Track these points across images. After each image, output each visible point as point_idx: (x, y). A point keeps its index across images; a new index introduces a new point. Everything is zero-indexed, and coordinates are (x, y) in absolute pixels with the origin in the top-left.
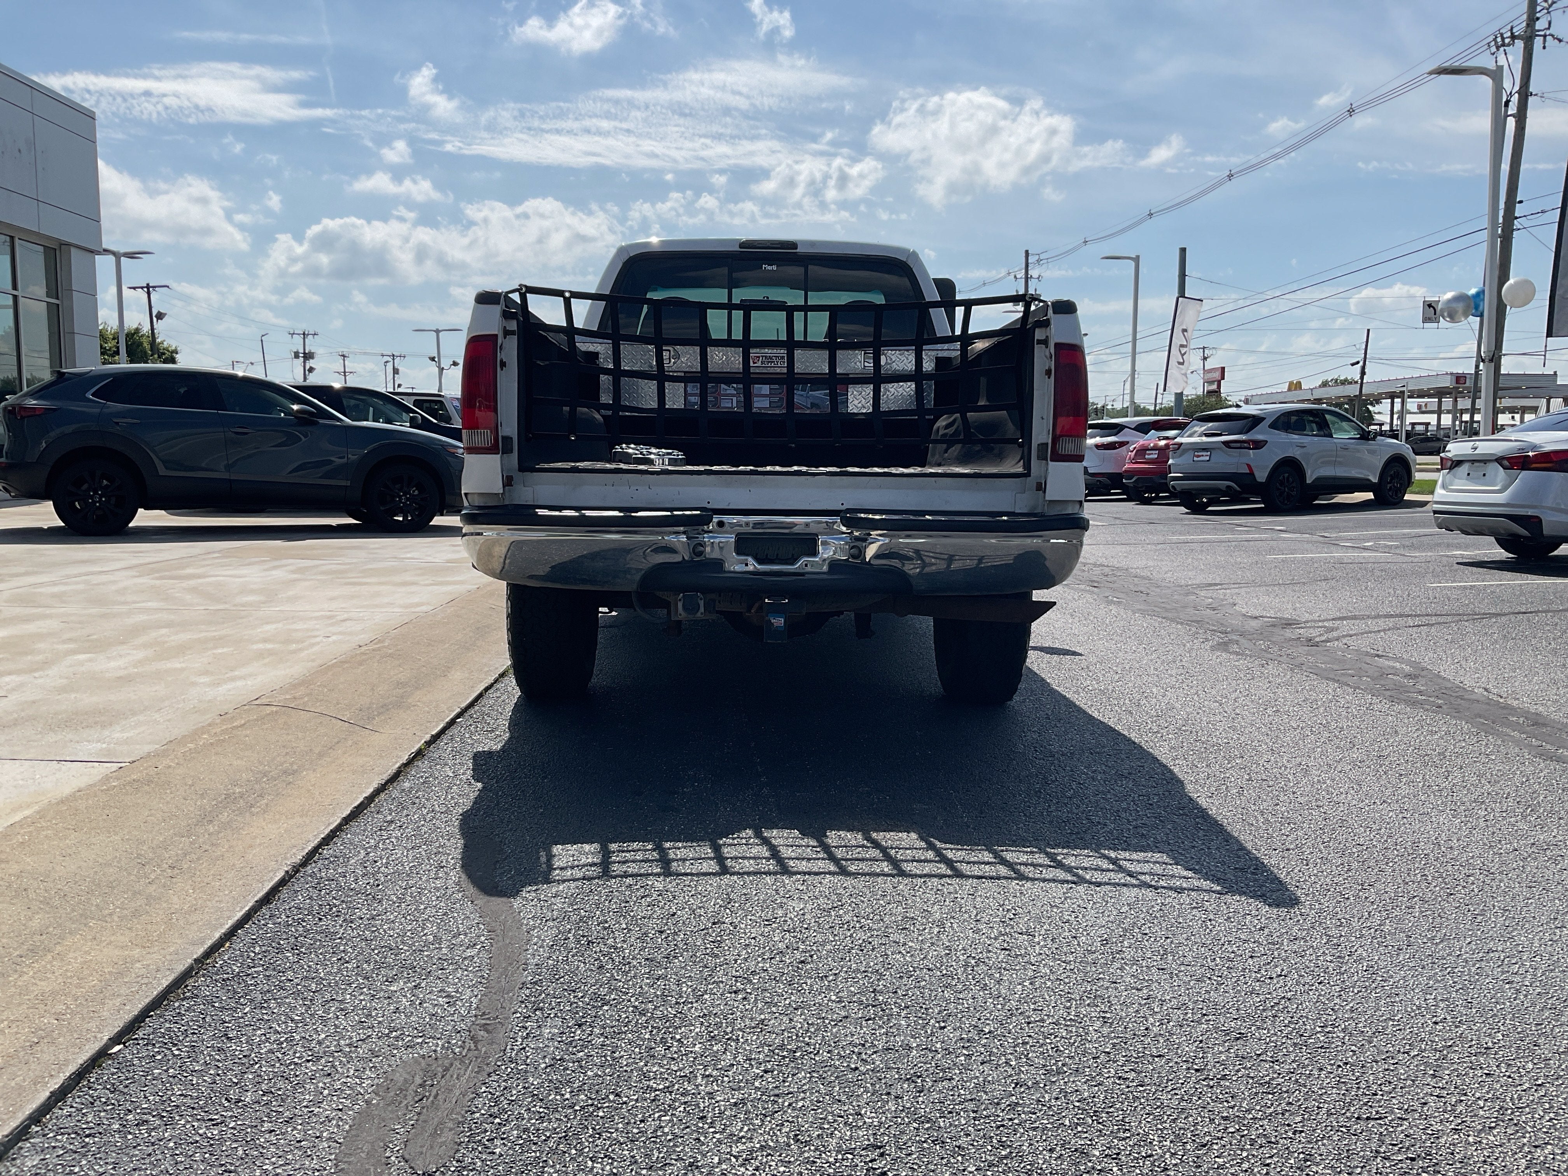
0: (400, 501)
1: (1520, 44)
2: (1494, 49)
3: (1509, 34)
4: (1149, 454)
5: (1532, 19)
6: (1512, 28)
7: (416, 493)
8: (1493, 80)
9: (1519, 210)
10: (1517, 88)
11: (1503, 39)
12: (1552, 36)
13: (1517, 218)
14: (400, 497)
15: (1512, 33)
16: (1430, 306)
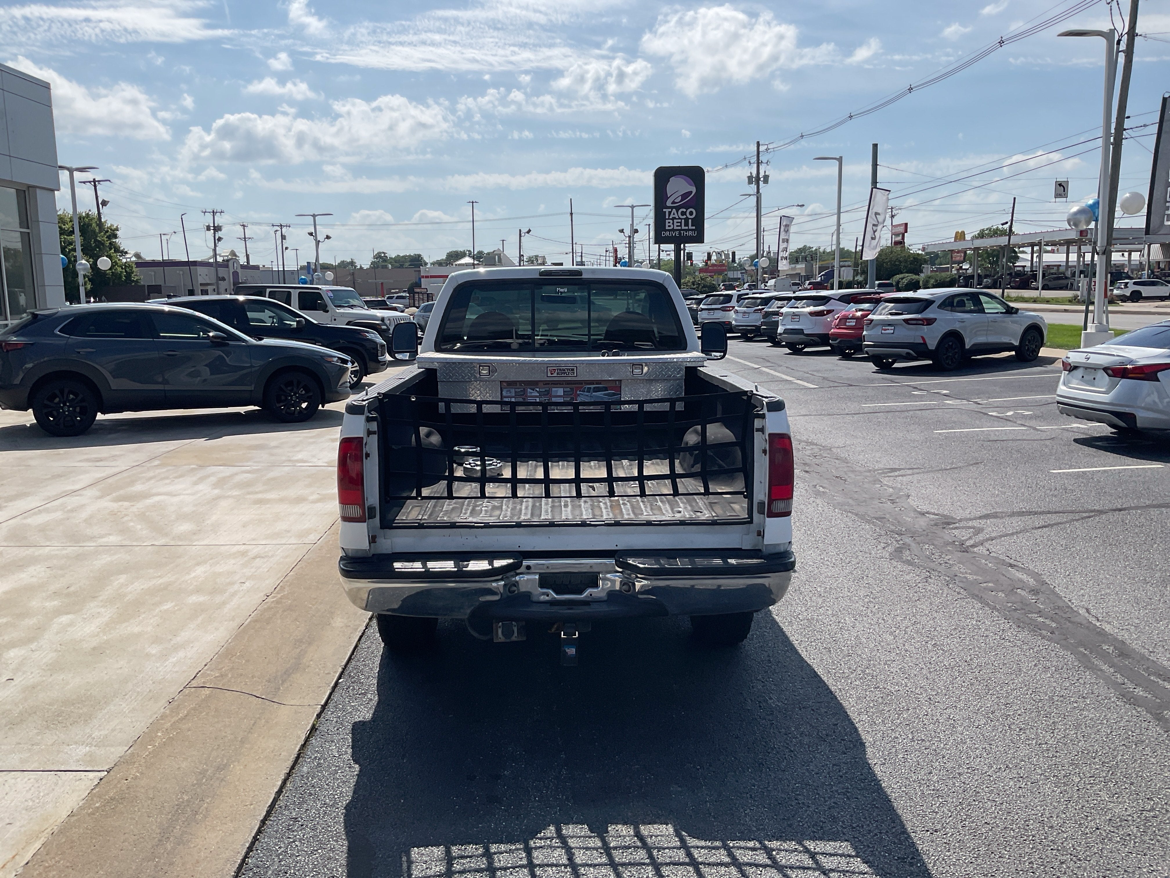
0: (292, 400)
4: (849, 322)
7: (304, 392)
8: (1107, 40)
9: (1127, 124)
10: (1126, 30)
13: (1125, 130)
14: (291, 396)
16: (1060, 185)
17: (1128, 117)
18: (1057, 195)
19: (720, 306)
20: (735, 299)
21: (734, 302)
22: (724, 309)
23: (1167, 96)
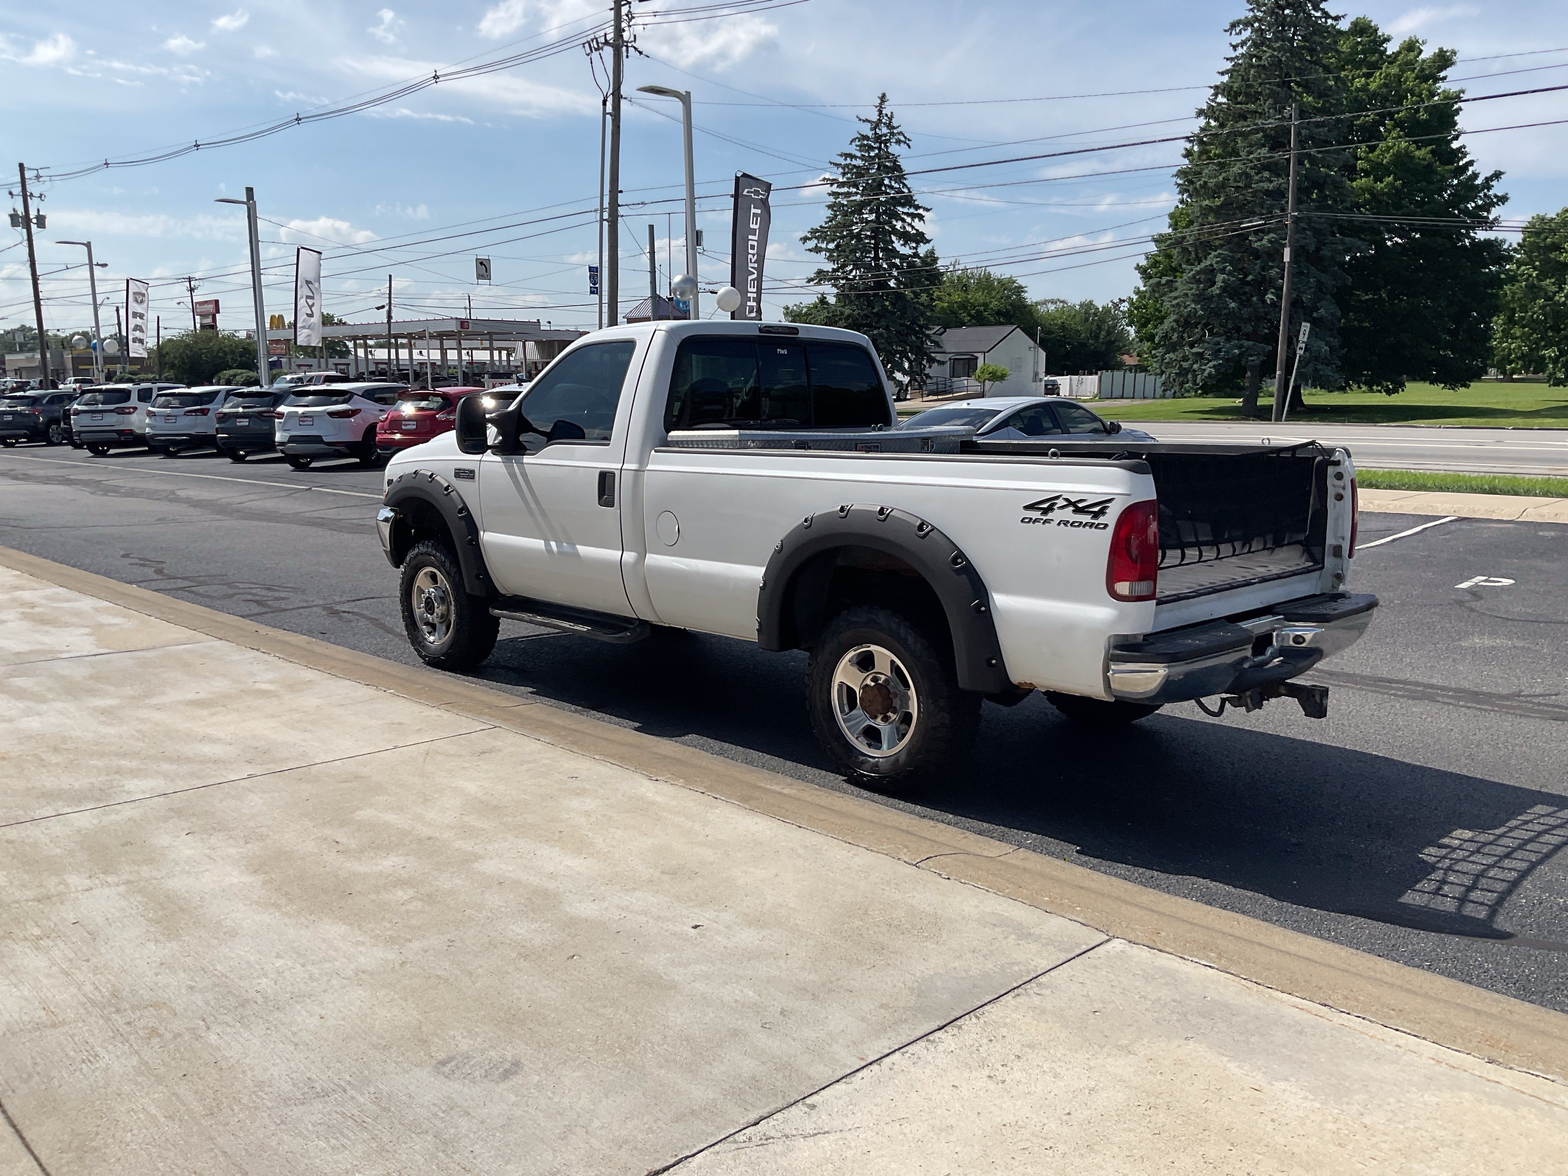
1: (608, 52)
2: (588, 51)
3: (603, 41)
4: (406, 425)
5: (619, 31)
6: (605, 35)
8: (684, 103)
9: (621, 199)
11: (597, 43)
12: (635, 48)
13: (619, 206)
15: (606, 40)
16: (482, 263)
17: (621, 192)
18: (480, 276)
19: (112, 407)
20: (134, 396)
21: (134, 401)
22: (121, 412)
23: (739, 175)
